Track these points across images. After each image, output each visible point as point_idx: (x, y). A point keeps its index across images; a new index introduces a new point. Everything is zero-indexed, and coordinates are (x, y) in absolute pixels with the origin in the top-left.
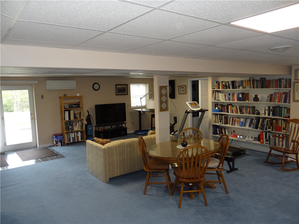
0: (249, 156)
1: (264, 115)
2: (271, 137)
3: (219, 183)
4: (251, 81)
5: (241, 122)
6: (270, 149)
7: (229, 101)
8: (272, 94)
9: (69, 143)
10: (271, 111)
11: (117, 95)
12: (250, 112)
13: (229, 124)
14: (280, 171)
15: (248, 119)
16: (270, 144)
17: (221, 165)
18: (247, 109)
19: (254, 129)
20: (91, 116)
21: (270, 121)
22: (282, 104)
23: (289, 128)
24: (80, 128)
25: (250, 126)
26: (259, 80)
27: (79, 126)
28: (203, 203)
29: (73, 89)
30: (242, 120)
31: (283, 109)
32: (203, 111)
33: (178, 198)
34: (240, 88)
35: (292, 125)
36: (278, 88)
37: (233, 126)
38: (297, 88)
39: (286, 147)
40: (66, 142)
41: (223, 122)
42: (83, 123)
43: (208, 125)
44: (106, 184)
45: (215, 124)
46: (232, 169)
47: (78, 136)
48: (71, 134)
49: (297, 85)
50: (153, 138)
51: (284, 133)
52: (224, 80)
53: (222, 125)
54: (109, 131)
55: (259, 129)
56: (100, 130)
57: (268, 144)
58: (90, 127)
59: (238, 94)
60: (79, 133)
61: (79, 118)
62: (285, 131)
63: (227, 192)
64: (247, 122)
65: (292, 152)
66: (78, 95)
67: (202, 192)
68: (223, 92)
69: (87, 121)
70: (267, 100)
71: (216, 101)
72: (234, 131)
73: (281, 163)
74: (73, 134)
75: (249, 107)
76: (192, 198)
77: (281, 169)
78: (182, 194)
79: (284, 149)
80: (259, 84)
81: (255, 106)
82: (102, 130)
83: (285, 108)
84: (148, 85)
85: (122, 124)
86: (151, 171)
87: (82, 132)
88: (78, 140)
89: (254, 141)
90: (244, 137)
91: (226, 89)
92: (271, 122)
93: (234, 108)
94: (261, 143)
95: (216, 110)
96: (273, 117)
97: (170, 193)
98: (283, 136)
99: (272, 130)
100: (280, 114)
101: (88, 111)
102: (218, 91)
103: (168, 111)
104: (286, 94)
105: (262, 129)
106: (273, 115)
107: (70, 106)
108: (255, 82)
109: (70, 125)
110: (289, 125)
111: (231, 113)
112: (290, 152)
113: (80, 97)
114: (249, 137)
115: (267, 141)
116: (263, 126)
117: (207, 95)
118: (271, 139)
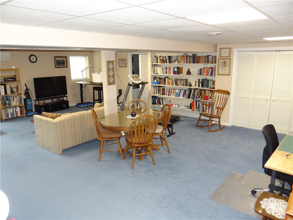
0: (183, 122)
1: (194, 86)
2: (200, 105)
3: (162, 145)
4: (185, 57)
5: (176, 93)
6: (200, 115)
7: (166, 74)
8: (202, 69)
9: (7, 118)
10: (201, 83)
11: (56, 67)
12: (183, 84)
13: (166, 95)
14: (207, 133)
15: (182, 90)
16: (199, 111)
17: (165, 130)
18: (181, 82)
19: (187, 99)
20: (29, 89)
21: (199, 91)
22: (209, 77)
23: (214, 97)
24: (18, 102)
25: (183, 96)
26: (192, 56)
27: (17, 101)
28: (151, 163)
29: (7, 61)
30: (177, 91)
31: (210, 81)
32: (143, 84)
33: (131, 161)
34: (175, 63)
35: (216, 94)
36: (206, 63)
37: (169, 97)
38: (221, 64)
39: (211, 113)
40: (4, 118)
41: (161, 93)
42: (21, 98)
43: (147, 96)
44: (60, 156)
45: (154, 95)
46: (171, 134)
47: (17, 111)
48: (9, 109)
49: (221, 61)
50: (102, 110)
51: (211, 101)
52: (161, 55)
53: (160, 96)
54: (50, 105)
55: (191, 98)
56: (40, 104)
57: (198, 111)
58: (29, 101)
59: (174, 68)
60: (18, 108)
61: (16, 92)
62: (211, 100)
63: (169, 152)
64: (181, 93)
65: (216, 117)
66: (14, 67)
67: (150, 154)
68: (160, 66)
69: (25, 95)
70: (198, 73)
71: (155, 74)
72: (170, 101)
73: (208, 126)
74: (11, 109)
75: (183, 80)
76: (142, 160)
77: (208, 131)
78: (134, 157)
79: (210, 114)
80: (191, 60)
81: (187, 79)
82: (42, 104)
83: (211, 80)
84: (87, 57)
85: (63, 97)
86: (105, 140)
87: (21, 107)
88: (17, 115)
89: (187, 109)
90: (179, 106)
91: (164, 63)
92: (200, 93)
93: (170, 81)
94: (192, 110)
95: (155, 82)
96: (202, 88)
97: (123, 158)
98: (209, 103)
99: (201, 99)
100: (207, 85)
101: (25, 84)
102: (157, 65)
103: (115, 84)
104: (212, 69)
105: (193, 99)
106: (202, 86)
107: (6, 80)
108: (188, 57)
109: (7, 100)
110: (214, 95)
111: (168, 85)
112: (215, 117)
113: (16, 70)
114: (182, 106)
115: (197, 108)
116: (194, 96)
117: (147, 68)
118: (200, 107)
